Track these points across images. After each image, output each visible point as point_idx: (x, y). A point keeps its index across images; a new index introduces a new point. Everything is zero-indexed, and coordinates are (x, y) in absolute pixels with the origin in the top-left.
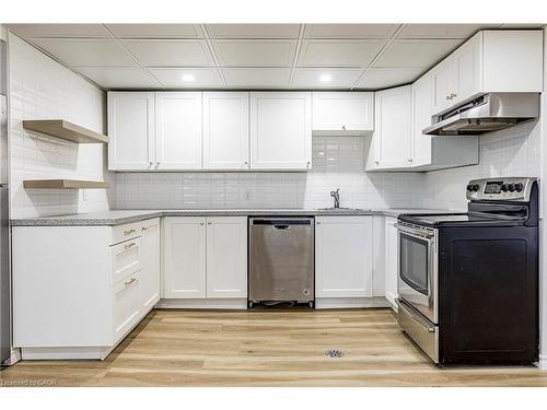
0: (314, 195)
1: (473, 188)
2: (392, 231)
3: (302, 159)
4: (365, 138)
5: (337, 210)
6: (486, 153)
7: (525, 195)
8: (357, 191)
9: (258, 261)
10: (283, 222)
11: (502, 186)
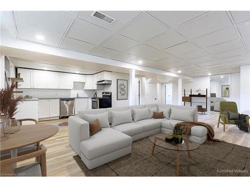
0: (73, 95)
1: (103, 93)
2: (90, 101)
3: (71, 87)
4: (84, 83)
5: (78, 97)
6: (105, 88)
7: (110, 94)
8: (82, 93)
9: (62, 107)
10: (68, 100)
11: (106, 93)
